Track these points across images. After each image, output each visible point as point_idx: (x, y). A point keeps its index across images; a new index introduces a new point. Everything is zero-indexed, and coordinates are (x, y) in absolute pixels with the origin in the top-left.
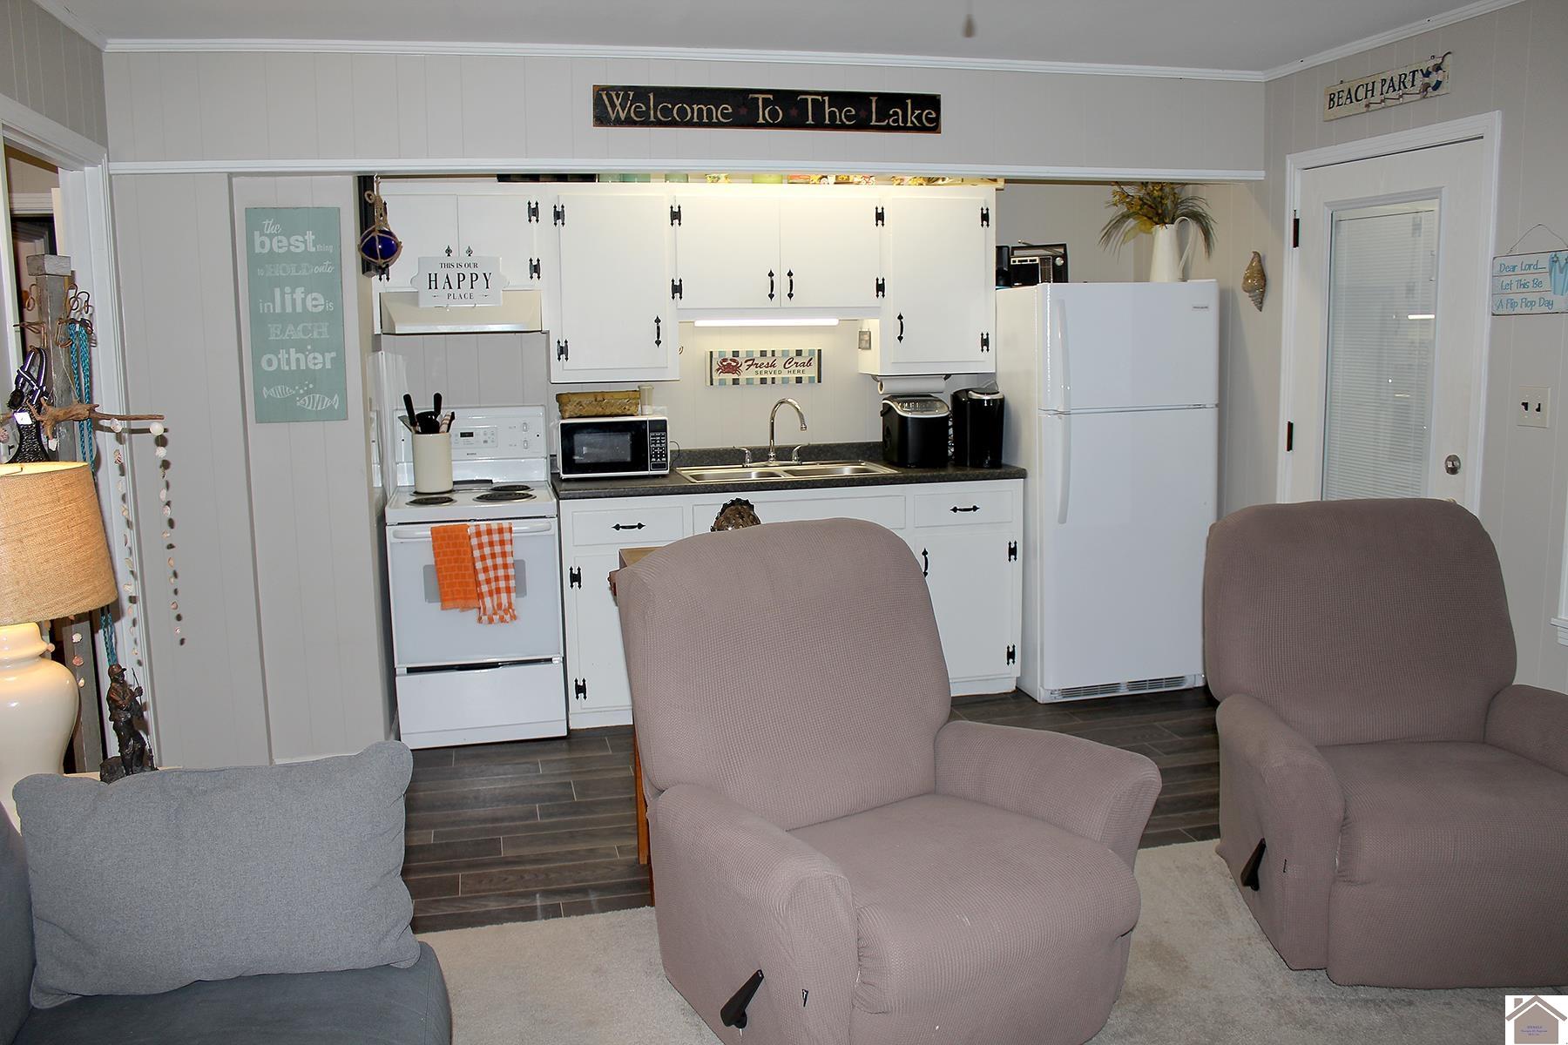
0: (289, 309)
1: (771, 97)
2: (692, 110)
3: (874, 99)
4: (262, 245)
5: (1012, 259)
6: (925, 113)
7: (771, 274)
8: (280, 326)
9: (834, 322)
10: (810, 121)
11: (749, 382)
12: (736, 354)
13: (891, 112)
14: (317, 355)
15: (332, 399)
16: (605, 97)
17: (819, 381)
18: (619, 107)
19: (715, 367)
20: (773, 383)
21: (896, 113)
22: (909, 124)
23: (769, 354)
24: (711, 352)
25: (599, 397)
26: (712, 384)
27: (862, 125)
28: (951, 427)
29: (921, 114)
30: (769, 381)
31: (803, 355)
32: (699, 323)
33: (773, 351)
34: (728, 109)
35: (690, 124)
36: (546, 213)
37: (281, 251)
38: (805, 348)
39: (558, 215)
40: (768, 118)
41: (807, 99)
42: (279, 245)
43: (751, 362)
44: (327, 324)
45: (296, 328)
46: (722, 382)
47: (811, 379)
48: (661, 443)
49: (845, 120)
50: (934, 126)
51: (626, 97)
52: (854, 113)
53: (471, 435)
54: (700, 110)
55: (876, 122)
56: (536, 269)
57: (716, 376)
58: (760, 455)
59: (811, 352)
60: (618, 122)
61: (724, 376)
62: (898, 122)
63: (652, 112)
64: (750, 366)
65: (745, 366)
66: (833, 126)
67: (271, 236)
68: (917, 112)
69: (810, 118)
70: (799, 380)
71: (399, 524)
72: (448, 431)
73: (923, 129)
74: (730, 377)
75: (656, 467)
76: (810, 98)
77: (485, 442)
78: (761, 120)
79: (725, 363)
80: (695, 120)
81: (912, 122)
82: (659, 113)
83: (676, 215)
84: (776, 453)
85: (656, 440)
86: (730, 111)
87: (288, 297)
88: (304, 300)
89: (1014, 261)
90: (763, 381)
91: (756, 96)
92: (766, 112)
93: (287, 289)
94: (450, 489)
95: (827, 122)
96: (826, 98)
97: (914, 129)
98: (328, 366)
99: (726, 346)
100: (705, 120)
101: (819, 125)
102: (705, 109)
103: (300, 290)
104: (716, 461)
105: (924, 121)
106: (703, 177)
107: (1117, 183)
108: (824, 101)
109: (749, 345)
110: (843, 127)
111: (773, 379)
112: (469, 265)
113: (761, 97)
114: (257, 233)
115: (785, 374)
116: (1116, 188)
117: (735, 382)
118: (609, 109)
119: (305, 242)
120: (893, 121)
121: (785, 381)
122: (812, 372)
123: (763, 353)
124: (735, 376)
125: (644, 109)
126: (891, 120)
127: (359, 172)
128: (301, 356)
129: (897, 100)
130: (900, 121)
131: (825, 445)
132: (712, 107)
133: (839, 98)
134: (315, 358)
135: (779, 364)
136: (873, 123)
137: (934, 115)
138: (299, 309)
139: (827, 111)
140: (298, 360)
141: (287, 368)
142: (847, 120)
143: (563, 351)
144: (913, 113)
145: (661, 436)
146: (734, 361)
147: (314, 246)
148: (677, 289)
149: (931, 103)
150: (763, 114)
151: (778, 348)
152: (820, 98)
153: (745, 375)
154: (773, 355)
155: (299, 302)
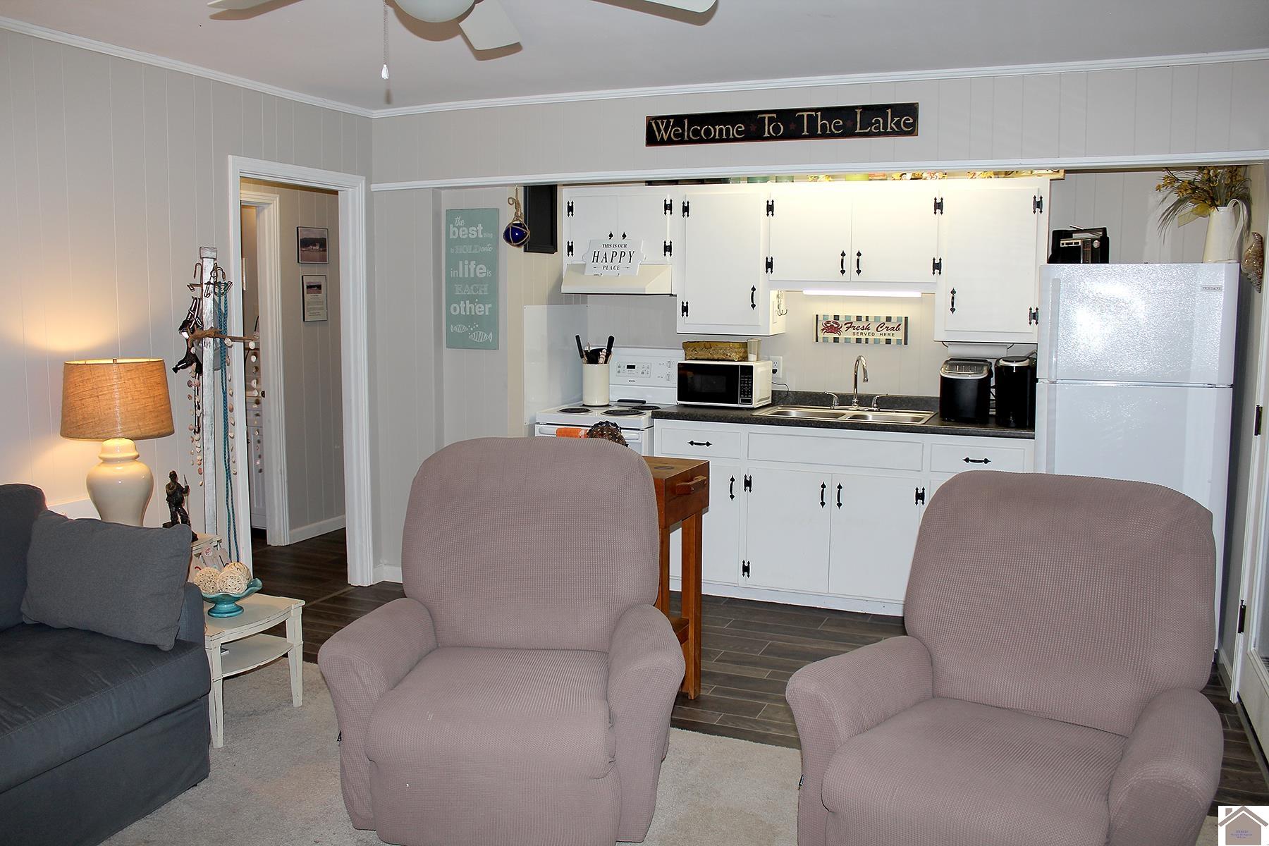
0: (466, 276)
1: (775, 115)
2: (715, 129)
3: (859, 111)
4: (454, 234)
5: (1062, 242)
6: (903, 119)
7: (843, 254)
8: (461, 285)
9: (918, 294)
10: (805, 133)
11: (847, 340)
12: (837, 318)
13: (873, 121)
14: (481, 305)
15: (488, 335)
16: (654, 125)
17: (906, 343)
18: (663, 131)
19: (820, 327)
20: (867, 343)
21: (878, 122)
22: (889, 130)
23: (864, 319)
24: (817, 316)
25: (708, 345)
26: (817, 341)
27: (848, 133)
28: (993, 387)
29: (899, 122)
30: (863, 341)
31: (892, 321)
32: (806, 292)
33: (867, 317)
34: (741, 127)
35: (714, 141)
36: (677, 208)
37: (464, 237)
38: (894, 315)
39: (686, 209)
40: (771, 132)
41: (803, 116)
42: (463, 233)
43: (850, 325)
44: (487, 285)
45: (470, 287)
46: (825, 340)
47: (899, 342)
48: (748, 384)
49: (834, 130)
50: (911, 130)
51: (668, 123)
52: (841, 123)
53: (633, 367)
54: (721, 130)
55: (860, 129)
56: (668, 249)
57: (821, 335)
58: (845, 400)
59: (899, 319)
60: (662, 143)
61: (827, 335)
62: (879, 129)
63: (686, 134)
64: (848, 328)
65: (844, 328)
66: (824, 136)
67: (459, 228)
68: (896, 119)
69: (805, 130)
70: (888, 342)
71: (548, 424)
72: (606, 363)
73: (902, 133)
74: (832, 335)
75: (744, 401)
76: (805, 114)
77: (643, 373)
78: (766, 135)
79: (828, 325)
80: (717, 137)
81: (891, 128)
82: (691, 134)
83: (770, 208)
84: (858, 399)
85: (745, 381)
86: (743, 129)
87: (466, 267)
88: (475, 269)
89: (1063, 244)
90: (858, 341)
91: (764, 115)
92: (771, 127)
93: (466, 262)
94: (606, 404)
95: (819, 132)
96: (819, 114)
97: (894, 133)
98: (487, 313)
99: (829, 311)
100: (724, 137)
101: (813, 135)
102: (724, 128)
103: (473, 263)
104: (816, 403)
105: (902, 126)
106: (804, 178)
107: (1167, 169)
108: (817, 116)
109: (847, 311)
110: (832, 136)
111: (867, 339)
112: (621, 246)
113: (767, 116)
114: (451, 225)
115: (877, 336)
116: (1166, 173)
117: (836, 340)
118: (657, 133)
119: (477, 231)
120: (875, 129)
121: (877, 342)
122: (899, 335)
123: (859, 318)
124: (836, 336)
125: (681, 131)
126: (873, 127)
127: (525, 184)
128: (472, 306)
129: (880, 110)
130: (881, 127)
131: (907, 397)
132: (730, 126)
133: (829, 113)
134: (480, 308)
135: (873, 328)
136: (858, 131)
137: (911, 121)
138: (472, 275)
139: (819, 123)
140: (470, 308)
141: (464, 314)
142: (836, 130)
143: (685, 309)
144: (892, 120)
145: (748, 378)
146: (836, 323)
147: (482, 234)
148: (769, 265)
149: (910, 110)
150: (768, 129)
151: (871, 314)
152: (814, 113)
153: (845, 334)
154: (867, 320)
155: (472, 270)
